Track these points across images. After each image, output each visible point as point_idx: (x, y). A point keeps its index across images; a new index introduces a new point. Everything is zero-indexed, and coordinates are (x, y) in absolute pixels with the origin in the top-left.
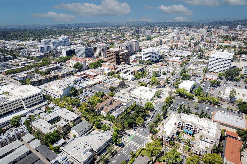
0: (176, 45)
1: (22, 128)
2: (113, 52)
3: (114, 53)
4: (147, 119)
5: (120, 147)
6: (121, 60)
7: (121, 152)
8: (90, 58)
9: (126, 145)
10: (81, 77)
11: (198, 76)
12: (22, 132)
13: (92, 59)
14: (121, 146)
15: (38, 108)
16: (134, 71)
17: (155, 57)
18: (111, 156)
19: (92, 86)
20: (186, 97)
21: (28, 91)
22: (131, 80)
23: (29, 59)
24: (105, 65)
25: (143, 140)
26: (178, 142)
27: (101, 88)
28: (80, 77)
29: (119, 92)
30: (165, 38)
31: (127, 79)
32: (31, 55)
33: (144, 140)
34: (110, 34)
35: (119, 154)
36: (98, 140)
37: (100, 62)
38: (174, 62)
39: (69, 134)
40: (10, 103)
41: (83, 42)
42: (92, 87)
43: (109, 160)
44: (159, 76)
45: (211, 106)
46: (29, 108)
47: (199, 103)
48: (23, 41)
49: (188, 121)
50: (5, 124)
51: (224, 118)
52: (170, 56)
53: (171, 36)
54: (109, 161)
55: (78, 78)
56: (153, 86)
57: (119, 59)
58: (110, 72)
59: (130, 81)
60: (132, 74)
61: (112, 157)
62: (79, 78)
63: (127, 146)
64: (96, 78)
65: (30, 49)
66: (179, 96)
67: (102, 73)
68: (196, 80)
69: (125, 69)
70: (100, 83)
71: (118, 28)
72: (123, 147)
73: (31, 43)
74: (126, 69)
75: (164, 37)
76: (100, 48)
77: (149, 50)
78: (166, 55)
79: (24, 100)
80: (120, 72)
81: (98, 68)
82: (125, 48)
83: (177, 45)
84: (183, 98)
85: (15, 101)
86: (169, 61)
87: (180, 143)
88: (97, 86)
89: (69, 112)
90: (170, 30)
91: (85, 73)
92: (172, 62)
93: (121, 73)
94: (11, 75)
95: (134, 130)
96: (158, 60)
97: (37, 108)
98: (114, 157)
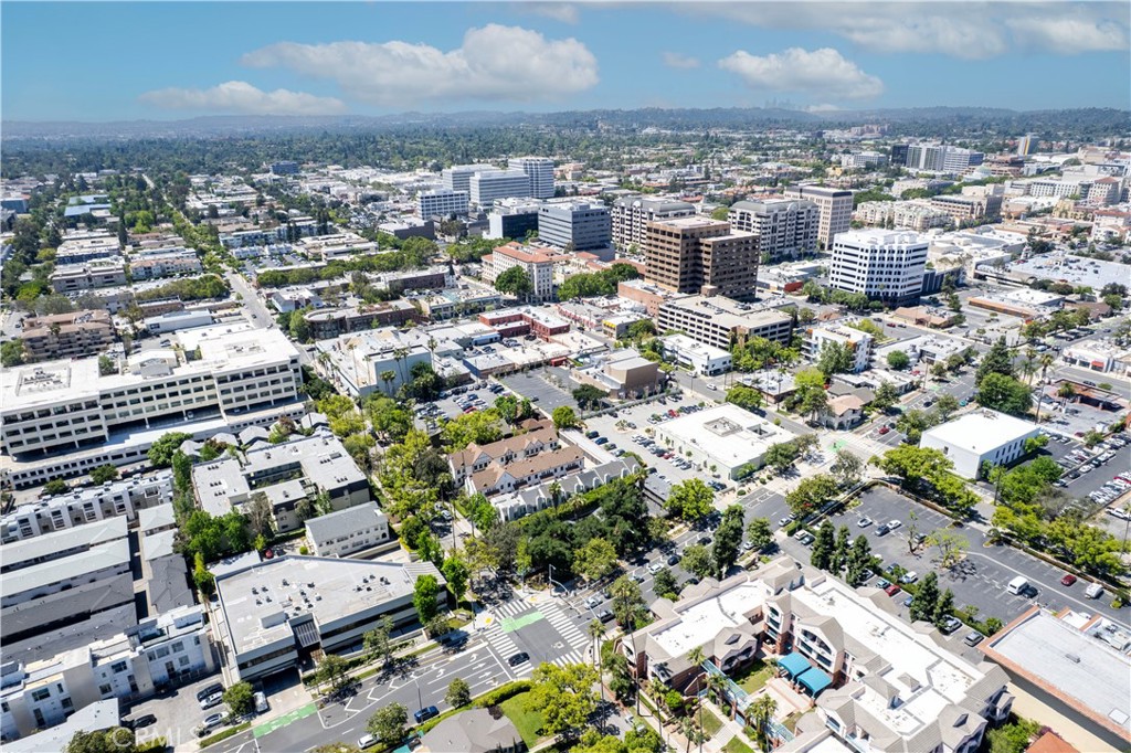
0: (1082, 230)
1: (155, 479)
2: (670, 234)
3: (677, 236)
4: (648, 561)
5: (441, 649)
6: (705, 274)
7: (430, 668)
8: (584, 253)
9: (473, 645)
10: (502, 327)
11: (1095, 403)
12: (150, 493)
13: (591, 260)
14: (448, 646)
15: (264, 421)
16: (734, 329)
17: (893, 277)
18: (381, 673)
19: (516, 372)
20: (935, 500)
21: (255, 351)
22: (704, 369)
23: (364, 239)
24: (633, 289)
25: (562, 646)
26: (715, 710)
27: (552, 384)
28: (495, 327)
29: (611, 414)
30: (1034, 189)
31: (688, 362)
32: (382, 226)
33: (568, 649)
34: (759, 160)
35: (417, 674)
36: (359, 589)
37: (620, 273)
38: (1000, 316)
39: (298, 540)
40: (173, 384)
41: (615, 188)
42: (519, 375)
43: (361, 684)
44: (852, 373)
45: (1061, 579)
46: (237, 414)
47: (992, 542)
48: (399, 169)
49: (818, 615)
50: (135, 454)
51: (1068, 656)
52: (1001, 279)
53: (1076, 183)
54: (357, 690)
55: (486, 332)
56: (797, 415)
57: (699, 269)
58: (632, 323)
59: (699, 373)
60: (723, 345)
61: (380, 679)
62: (490, 331)
63: (475, 652)
64: (554, 341)
65: (398, 202)
66: (895, 487)
67: (599, 321)
68: (1067, 424)
69: (697, 318)
70: (557, 364)
71: (820, 135)
72: (454, 653)
73: (418, 181)
74: (702, 316)
75: (1029, 185)
76: (651, 214)
77: (869, 239)
78: (983, 278)
79: (222, 380)
80: (677, 329)
81: (595, 299)
82: (764, 220)
83: (1089, 229)
84: (917, 500)
85: (194, 380)
86: (980, 305)
87: (724, 719)
88: (539, 374)
89: (340, 456)
90: (1096, 151)
91: (526, 314)
92: (987, 314)
93: (678, 332)
94: (268, 291)
95: (557, 594)
96: (918, 296)
97: (258, 422)
98: (388, 679)
